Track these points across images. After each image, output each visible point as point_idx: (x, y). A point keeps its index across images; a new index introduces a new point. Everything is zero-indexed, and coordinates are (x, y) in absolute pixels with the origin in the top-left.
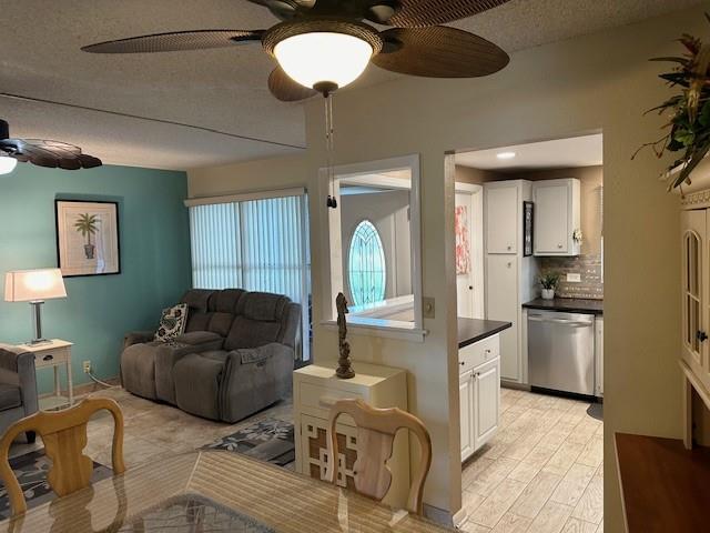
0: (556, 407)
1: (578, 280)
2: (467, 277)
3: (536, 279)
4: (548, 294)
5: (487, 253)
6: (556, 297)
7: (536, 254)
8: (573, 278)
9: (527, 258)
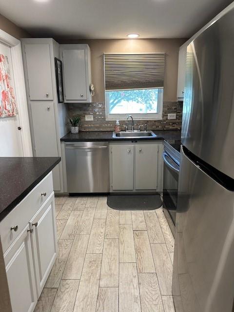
0: (88, 205)
1: (92, 119)
2: (15, 120)
3: (66, 120)
4: (75, 130)
5: (30, 100)
6: (80, 131)
7: (66, 102)
8: (89, 118)
9: (61, 104)
